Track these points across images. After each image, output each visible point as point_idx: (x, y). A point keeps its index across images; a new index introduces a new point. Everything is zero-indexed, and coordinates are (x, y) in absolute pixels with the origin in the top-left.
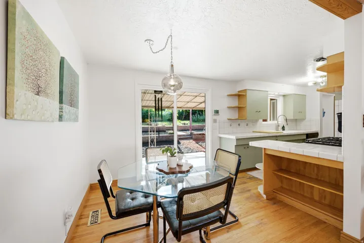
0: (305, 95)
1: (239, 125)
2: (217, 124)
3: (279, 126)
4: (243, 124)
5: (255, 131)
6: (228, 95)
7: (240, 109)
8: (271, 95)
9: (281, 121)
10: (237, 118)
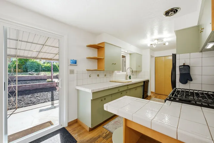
0: (142, 55)
1: (98, 75)
2: (75, 75)
3: (127, 76)
4: (102, 75)
5: (111, 80)
6: (88, 46)
7: (99, 60)
8: (123, 53)
9: (129, 72)
10: (96, 69)
